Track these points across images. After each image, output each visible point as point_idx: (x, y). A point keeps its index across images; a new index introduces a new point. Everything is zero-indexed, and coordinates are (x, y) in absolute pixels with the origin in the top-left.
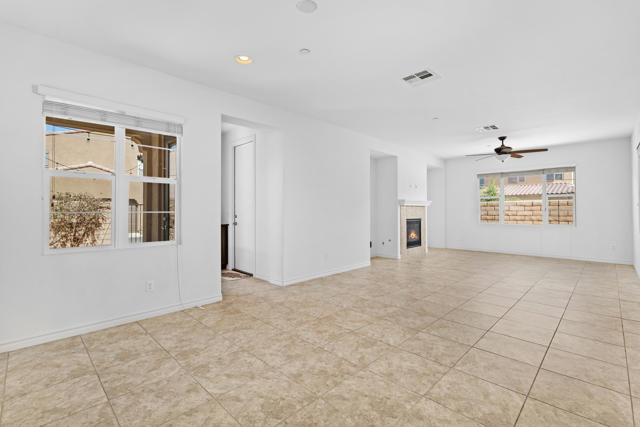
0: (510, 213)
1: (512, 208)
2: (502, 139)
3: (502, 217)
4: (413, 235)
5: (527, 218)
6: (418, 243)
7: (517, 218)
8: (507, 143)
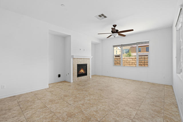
0: (127, 61)
1: (128, 60)
3: (122, 63)
4: (82, 71)
5: (133, 63)
6: (85, 74)
7: (130, 63)
8: (116, 28)
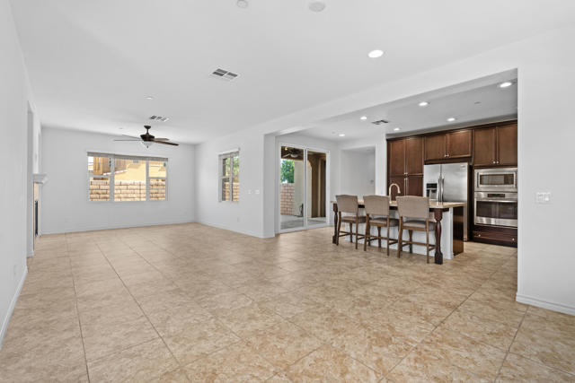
2: (148, 128)
